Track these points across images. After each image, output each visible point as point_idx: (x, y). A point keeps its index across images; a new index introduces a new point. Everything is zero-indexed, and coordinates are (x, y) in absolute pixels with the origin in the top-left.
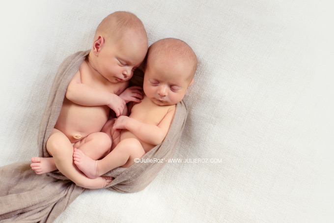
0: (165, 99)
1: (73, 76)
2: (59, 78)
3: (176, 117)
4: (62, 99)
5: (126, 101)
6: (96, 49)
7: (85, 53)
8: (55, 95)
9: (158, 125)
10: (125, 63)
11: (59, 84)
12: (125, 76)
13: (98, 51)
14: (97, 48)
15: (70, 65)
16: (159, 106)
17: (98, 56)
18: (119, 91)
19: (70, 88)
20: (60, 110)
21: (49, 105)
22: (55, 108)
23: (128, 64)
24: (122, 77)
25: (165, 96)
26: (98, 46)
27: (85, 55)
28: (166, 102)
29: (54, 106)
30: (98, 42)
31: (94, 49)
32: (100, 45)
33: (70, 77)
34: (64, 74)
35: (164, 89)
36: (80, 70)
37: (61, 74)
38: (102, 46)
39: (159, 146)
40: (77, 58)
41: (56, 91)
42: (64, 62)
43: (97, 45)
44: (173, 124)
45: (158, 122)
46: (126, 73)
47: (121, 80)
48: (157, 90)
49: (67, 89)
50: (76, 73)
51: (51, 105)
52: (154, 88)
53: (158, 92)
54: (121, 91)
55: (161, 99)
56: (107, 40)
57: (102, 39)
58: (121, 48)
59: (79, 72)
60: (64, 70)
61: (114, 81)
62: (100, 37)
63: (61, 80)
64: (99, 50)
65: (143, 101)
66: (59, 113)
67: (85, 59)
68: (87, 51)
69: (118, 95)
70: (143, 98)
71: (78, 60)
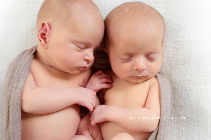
0: (145, 73)
1: (25, 81)
2: (8, 89)
3: (162, 90)
4: (19, 115)
5: (95, 91)
6: (43, 41)
7: (32, 50)
8: (9, 112)
9: (144, 106)
10: (83, 46)
11: (10, 97)
12: (88, 61)
13: (46, 42)
14: (45, 39)
15: (17, 69)
16: (137, 83)
17: (48, 48)
18: (84, 81)
19: (25, 98)
20: (20, 128)
21: (4, 127)
22: (13, 128)
23: (87, 46)
24: (85, 64)
25: (144, 70)
26: (45, 37)
27: (33, 52)
28: (146, 76)
29: (11, 127)
30: (42, 31)
31: (41, 41)
32: (47, 34)
33: (21, 84)
34: (12, 82)
35: (141, 62)
36: (31, 71)
37: (9, 83)
38: (49, 34)
39: (155, 132)
40: (23, 58)
41: (9, 107)
42: (9, 68)
43: (43, 36)
44: (163, 101)
45: (143, 103)
46: (87, 58)
47: (84, 67)
48: (132, 66)
49: (21, 100)
50: (27, 77)
51: (8, 126)
52: (127, 65)
53: (135, 68)
54: (86, 81)
55: (140, 75)
56: (54, 26)
57: (47, 26)
58: (74, 29)
59: (30, 74)
60: (12, 77)
61: (77, 72)
62: (43, 25)
63: (11, 91)
64: (47, 40)
65: (115, 84)
66: (20, 133)
67: (33, 56)
68: (33, 48)
69: (85, 87)
70: (113, 81)
71: (26, 60)
